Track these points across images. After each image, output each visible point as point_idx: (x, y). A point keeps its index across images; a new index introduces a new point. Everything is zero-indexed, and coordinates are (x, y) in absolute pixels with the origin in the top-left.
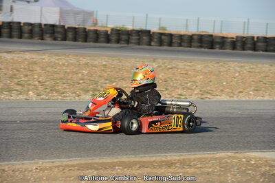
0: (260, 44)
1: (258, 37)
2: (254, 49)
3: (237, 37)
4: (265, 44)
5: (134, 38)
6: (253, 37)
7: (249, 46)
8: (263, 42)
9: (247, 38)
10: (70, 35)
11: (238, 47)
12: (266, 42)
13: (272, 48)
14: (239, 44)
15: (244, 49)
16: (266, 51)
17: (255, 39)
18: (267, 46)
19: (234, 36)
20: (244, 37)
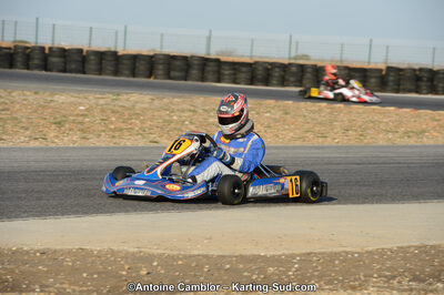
0: (55, 60)
1: (50, 48)
2: (45, 66)
3: (15, 47)
4: (62, 60)
6: (43, 48)
7: (36, 62)
8: (60, 57)
9: (33, 49)
11: (19, 64)
12: (65, 57)
13: (73, 66)
14: (19, 59)
15: (28, 67)
16: (64, 71)
17: (47, 51)
18: (65, 63)
19: (12, 46)
20: (28, 48)
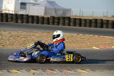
5: (61, 21)
10: (30, 20)
